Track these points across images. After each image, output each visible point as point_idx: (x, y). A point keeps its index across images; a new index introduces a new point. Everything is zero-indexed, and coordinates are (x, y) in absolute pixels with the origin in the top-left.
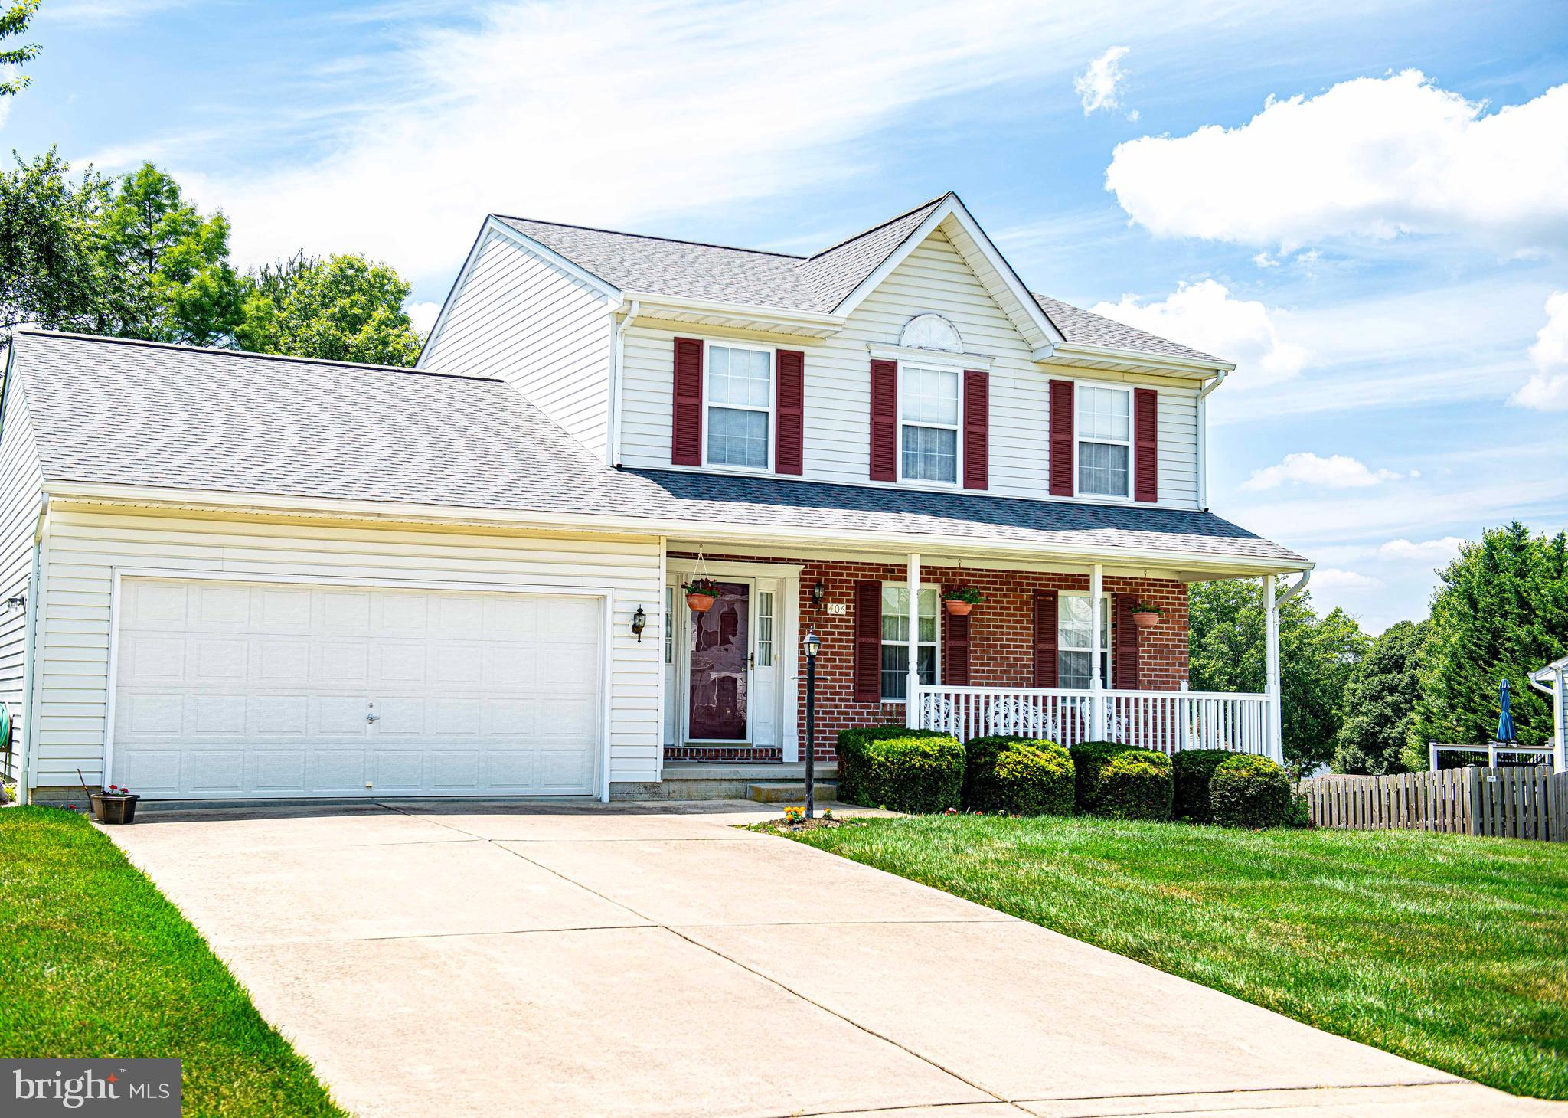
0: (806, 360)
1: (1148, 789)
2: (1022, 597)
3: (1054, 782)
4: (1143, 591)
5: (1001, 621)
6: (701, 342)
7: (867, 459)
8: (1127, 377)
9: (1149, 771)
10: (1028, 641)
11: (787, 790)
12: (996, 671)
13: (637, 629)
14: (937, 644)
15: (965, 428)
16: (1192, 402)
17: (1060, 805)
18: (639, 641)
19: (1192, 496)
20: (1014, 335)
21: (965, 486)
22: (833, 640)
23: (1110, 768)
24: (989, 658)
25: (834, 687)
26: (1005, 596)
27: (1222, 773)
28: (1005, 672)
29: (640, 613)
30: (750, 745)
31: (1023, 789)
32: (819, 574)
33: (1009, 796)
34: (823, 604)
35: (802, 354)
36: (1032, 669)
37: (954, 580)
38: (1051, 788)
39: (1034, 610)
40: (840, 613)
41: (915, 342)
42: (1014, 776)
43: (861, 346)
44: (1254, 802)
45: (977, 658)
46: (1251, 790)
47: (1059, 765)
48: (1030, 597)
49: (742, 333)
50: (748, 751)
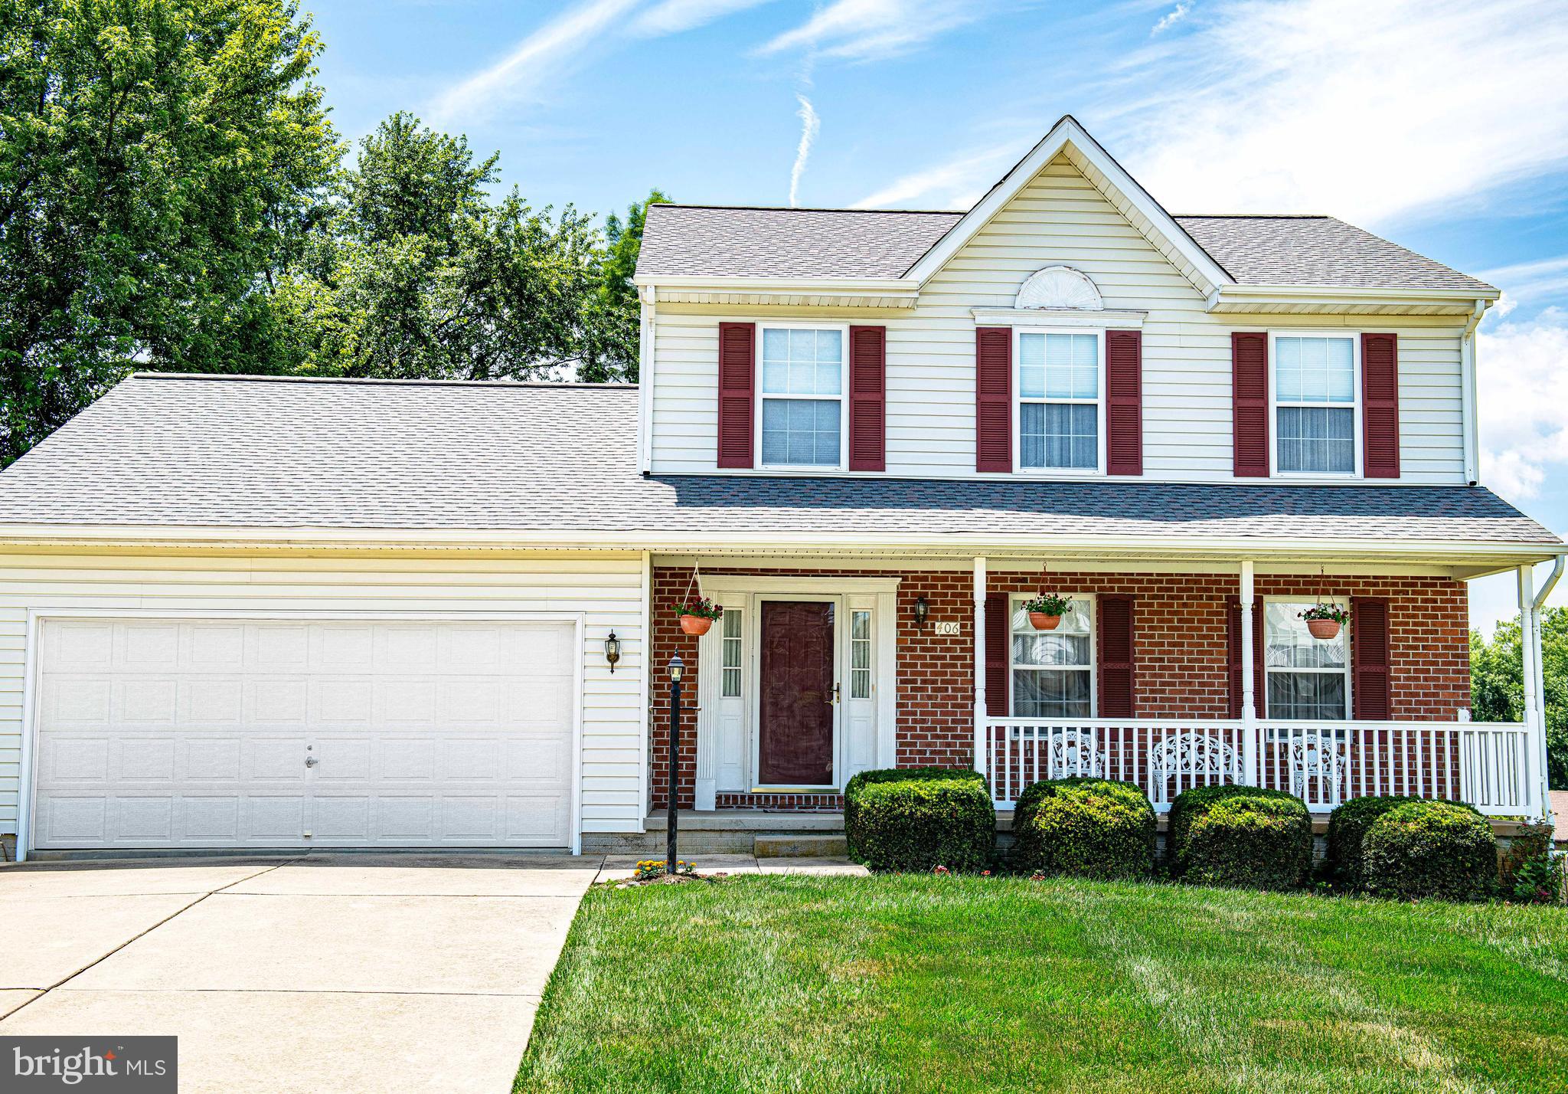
0: (889, 336)
1: (1253, 845)
2: (1211, 606)
3: (1105, 835)
4: (1396, 592)
5: (1179, 637)
6: (753, 325)
7: (972, 447)
8: (1349, 320)
9: (1257, 822)
10: (1221, 661)
11: (788, 843)
12: (1173, 700)
13: (613, 658)
14: (1092, 667)
15: (1108, 401)
16: (1453, 345)
17: (1118, 864)
18: (612, 671)
19: (1456, 466)
20: (1181, 281)
21: (1109, 473)
22: (943, 666)
23: (1206, 818)
24: (1163, 684)
25: (946, 722)
26: (1185, 605)
27: (1384, 824)
28: (1186, 700)
29: (612, 638)
30: (836, 792)
31: (1063, 844)
32: (924, 587)
33: (1047, 852)
34: (929, 623)
35: (883, 329)
36: (1226, 696)
37: (1112, 589)
38: (1102, 843)
39: (1227, 622)
40: (951, 633)
41: (1035, 303)
42: (1052, 827)
43: (963, 312)
44: (1420, 865)
45: (1146, 684)
46: (1416, 849)
47: (1119, 814)
48: (1223, 606)
49: (805, 310)
50: (832, 798)
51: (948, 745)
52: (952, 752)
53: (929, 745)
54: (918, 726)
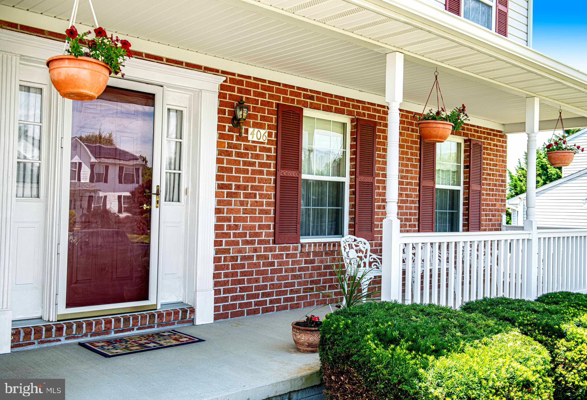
4: (484, 138)
10: (416, 178)
14: (346, 180)
22: (254, 172)
25: (254, 227)
30: (154, 308)
34: (244, 127)
37: (364, 115)
39: (419, 150)
40: (261, 140)
45: (380, 194)
50: (152, 316)
51: (255, 250)
52: (258, 257)
53: (240, 251)
54: (232, 232)
